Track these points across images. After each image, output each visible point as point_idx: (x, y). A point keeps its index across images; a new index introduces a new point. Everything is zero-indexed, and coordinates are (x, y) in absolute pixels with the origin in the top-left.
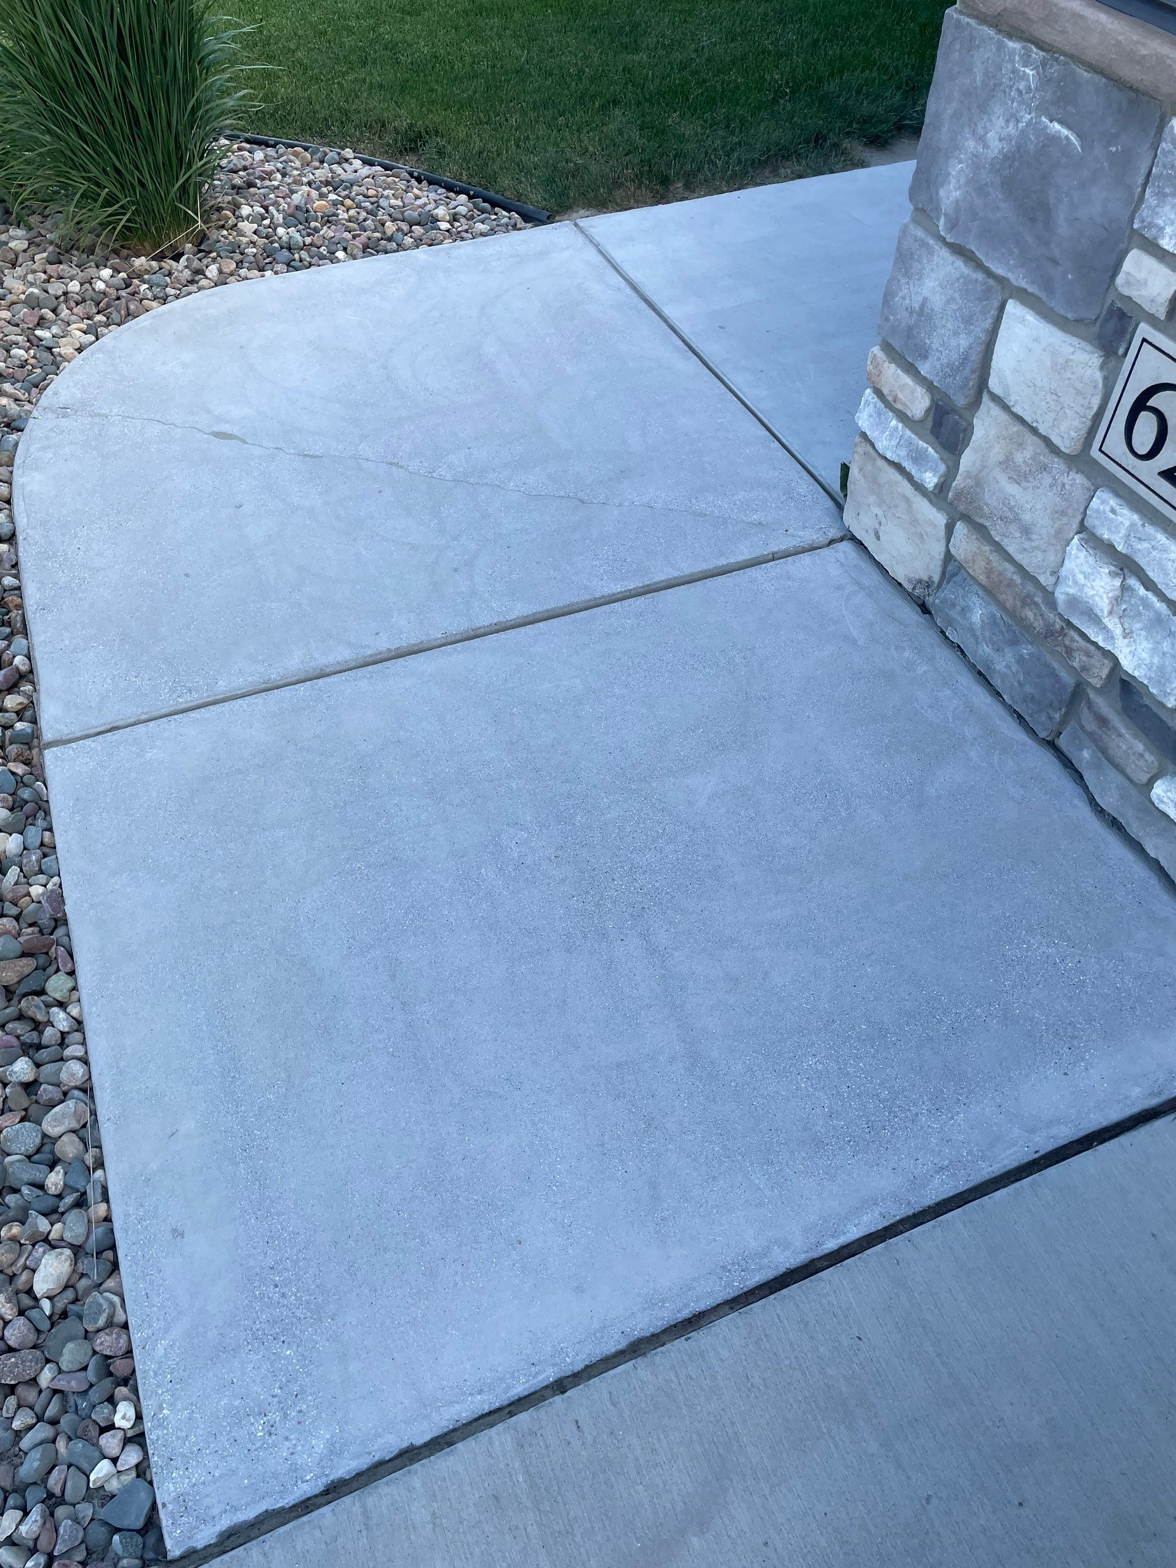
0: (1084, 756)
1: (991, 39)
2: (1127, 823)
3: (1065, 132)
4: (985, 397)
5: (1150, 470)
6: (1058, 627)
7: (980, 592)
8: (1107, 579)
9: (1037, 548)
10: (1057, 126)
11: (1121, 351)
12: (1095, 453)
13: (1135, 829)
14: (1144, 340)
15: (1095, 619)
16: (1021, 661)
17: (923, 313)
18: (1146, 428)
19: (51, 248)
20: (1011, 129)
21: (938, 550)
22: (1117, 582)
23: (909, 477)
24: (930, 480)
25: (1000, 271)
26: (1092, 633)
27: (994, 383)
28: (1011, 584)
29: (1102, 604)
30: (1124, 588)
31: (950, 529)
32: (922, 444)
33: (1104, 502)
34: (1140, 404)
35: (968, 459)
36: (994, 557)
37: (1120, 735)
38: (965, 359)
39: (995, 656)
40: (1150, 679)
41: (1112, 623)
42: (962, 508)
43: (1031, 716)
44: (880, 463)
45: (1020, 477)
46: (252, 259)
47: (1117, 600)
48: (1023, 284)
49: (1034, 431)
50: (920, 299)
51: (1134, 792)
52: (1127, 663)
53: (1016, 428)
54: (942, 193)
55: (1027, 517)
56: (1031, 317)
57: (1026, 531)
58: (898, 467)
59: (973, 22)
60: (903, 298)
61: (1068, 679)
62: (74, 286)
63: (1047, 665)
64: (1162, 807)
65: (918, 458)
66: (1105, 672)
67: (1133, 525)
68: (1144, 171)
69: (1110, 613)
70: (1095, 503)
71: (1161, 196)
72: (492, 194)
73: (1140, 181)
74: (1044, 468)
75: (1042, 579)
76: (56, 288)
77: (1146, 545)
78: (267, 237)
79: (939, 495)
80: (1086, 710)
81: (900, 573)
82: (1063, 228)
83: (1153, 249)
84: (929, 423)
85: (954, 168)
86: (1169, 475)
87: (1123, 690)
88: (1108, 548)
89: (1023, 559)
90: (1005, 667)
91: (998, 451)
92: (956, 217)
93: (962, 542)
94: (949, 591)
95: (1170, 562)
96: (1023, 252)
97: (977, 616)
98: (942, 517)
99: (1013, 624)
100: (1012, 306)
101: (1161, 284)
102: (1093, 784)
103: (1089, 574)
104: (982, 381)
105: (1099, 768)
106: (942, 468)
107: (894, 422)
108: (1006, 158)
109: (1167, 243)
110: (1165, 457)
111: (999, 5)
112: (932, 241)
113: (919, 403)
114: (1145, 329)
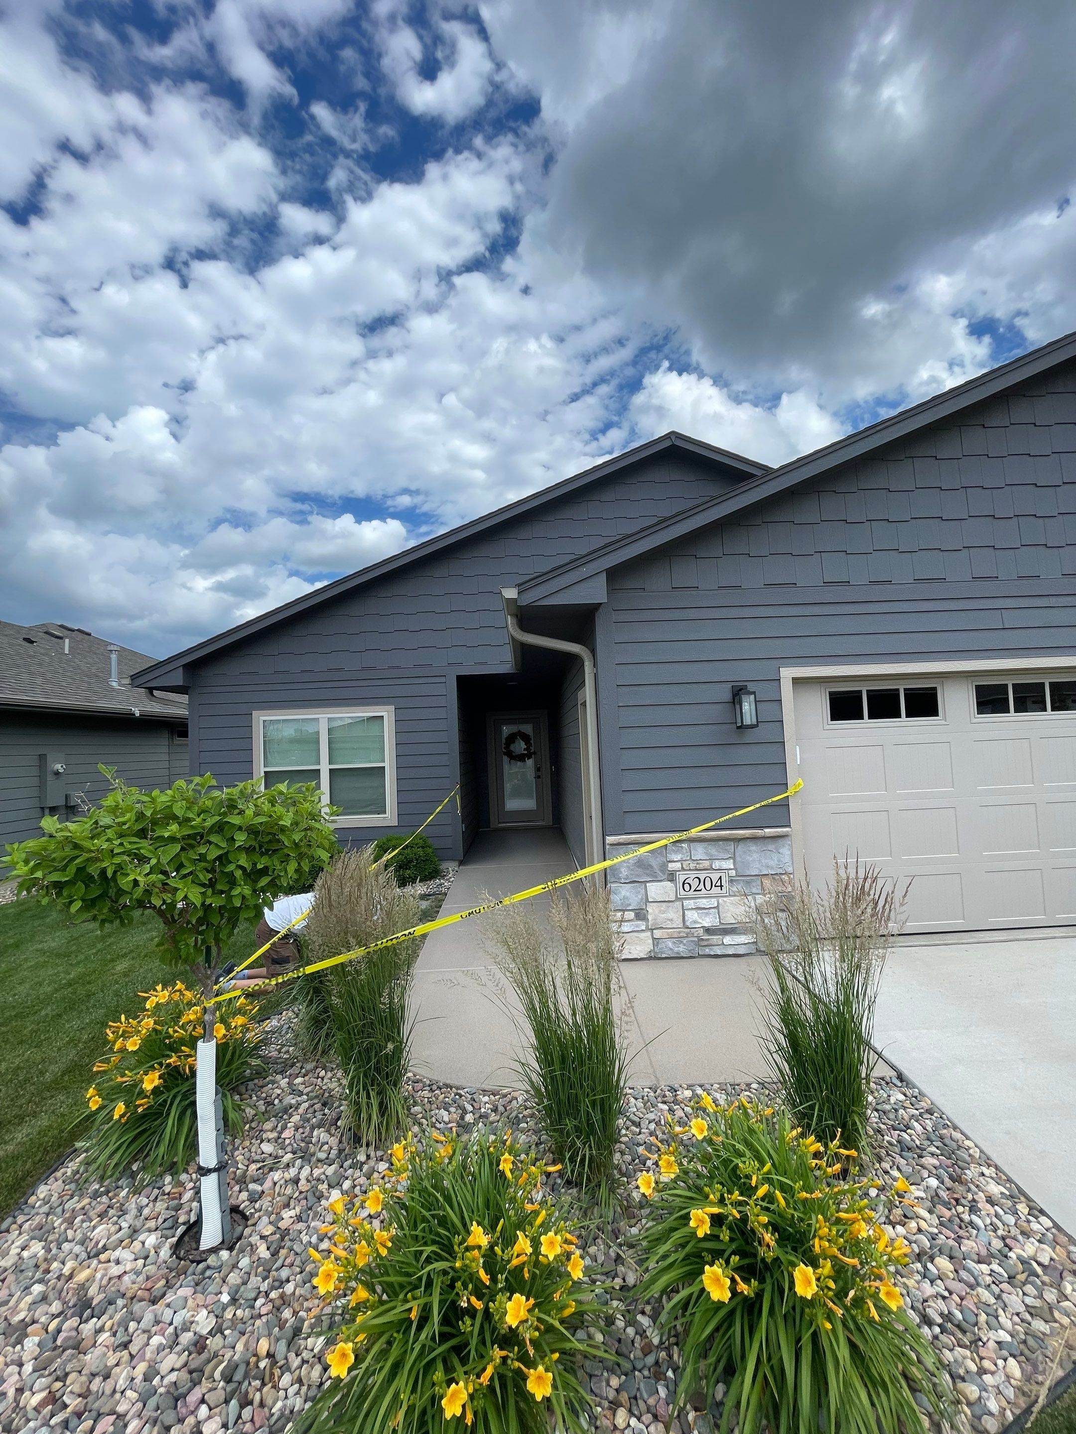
0: (707, 951)
1: (624, 847)
2: (724, 953)
4: (649, 904)
5: (691, 892)
6: (689, 931)
7: (666, 941)
9: (676, 921)
10: (646, 854)
11: (675, 879)
12: (679, 896)
13: (728, 953)
14: (679, 875)
15: (697, 922)
16: (684, 945)
17: (626, 898)
18: (687, 887)
22: (697, 913)
23: (637, 931)
24: (644, 928)
25: (643, 881)
26: (696, 926)
27: (650, 900)
28: (674, 932)
29: (697, 919)
31: (652, 934)
32: (636, 923)
33: (686, 903)
34: (684, 884)
35: (650, 917)
36: (667, 931)
37: (712, 939)
38: (642, 899)
39: (679, 951)
40: (711, 924)
41: (700, 921)
42: (653, 928)
43: (691, 955)
44: (626, 935)
45: (664, 912)
47: (698, 916)
48: (649, 880)
49: (664, 902)
50: (623, 896)
51: (720, 947)
52: (706, 925)
53: (659, 904)
54: (620, 875)
55: (671, 917)
56: (653, 884)
57: (671, 920)
58: (632, 932)
59: (617, 847)
60: (617, 899)
61: (697, 939)
63: (691, 942)
64: (727, 944)
65: (637, 926)
67: (694, 902)
68: (665, 853)
69: (699, 919)
70: (684, 904)
71: (671, 854)
74: (669, 906)
77: (698, 903)
79: (647, 929)
80: (702, 942)
81: (642, 955)
82: (656, 868)
83: (673, 861)
84: (636, 918)
85: (623, 870)
86: (695, 890)
87: (708, 931)
88: (692, 909)
89: (674, 926)
90: (681, 949)
91: (657, 911)
92: (627, 877)
93: (658, 934)
94: (660, 946)
95: (703, 903)
96: (648, 875)
97: (670, 945)
98: (649, 934)
99: (679, 939)
100: (648, 884)
101: (679, 865)
102: (712, 953)
103: (691, 916)
104: (647, 901)
105: (712, 950)
106: (644, 923)
107: (627, 923)
108: (635, 863)
109: (675, 860)
110: (693, 889)
111: (629, 841)
112: (621, 885)
113: (632, 914)
114: (678, 873)
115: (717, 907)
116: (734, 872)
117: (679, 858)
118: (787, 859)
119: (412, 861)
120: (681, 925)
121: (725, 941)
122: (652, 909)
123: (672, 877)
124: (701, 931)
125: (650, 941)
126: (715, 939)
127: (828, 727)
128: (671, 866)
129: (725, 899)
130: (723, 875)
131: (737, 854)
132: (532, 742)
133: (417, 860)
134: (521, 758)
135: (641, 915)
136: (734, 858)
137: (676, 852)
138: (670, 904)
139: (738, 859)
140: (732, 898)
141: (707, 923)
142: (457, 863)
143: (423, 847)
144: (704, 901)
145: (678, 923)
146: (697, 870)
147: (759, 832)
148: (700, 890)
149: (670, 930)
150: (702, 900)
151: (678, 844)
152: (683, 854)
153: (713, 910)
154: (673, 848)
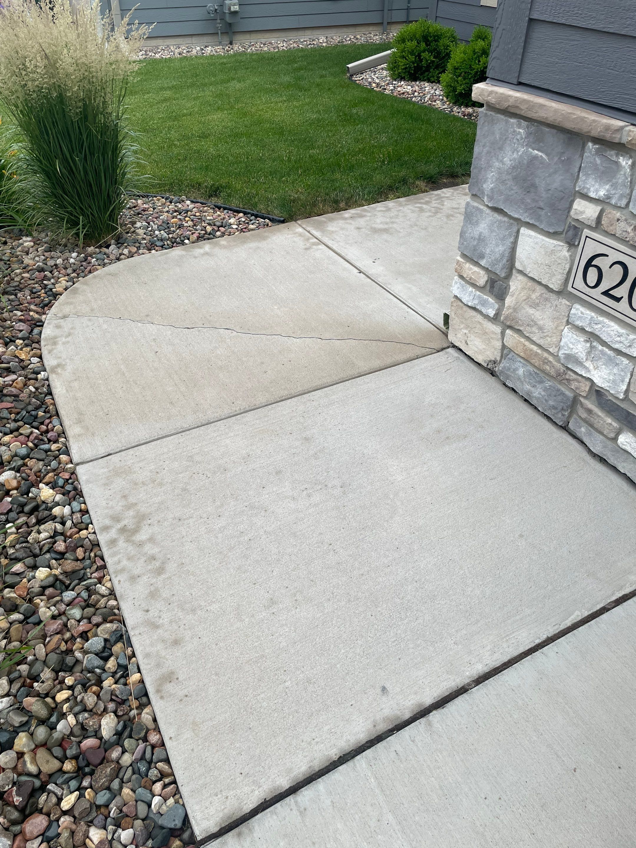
0: (582, 431)
1: (503, 119)
2: (608, 458)
3: (540, 154)
4: (514, 271)
5: (597, 293)
6: (562, 371)
7: (522, 361)
8: (584, 344)
9: (547, 336)
10: (536, 152)
11: (576, 243)
12: (570, 289)
13: (612, 461)
14: (587, 237)
15: (580, 363)
16: (545, 389)
17: (480, 239)
18: (592, 275)
19: (46, 245)
20: (515, 155)
21: (499, 344)
22: (588, 345)
23: (481, 312)
24: (491, 313)
25: (516, 216)
26: (578, 370)
27: (518, 265)
28: (536, 354)
29: (582, 356)
30: (592, 347)
31: (503, 334)
32: (485, 297)
33: (578, 310)
34: (589, 264)
35: (509, 301)
36: (527, 343)
37: (599, 416)
38: (502, 255)
39: (533, 389)
40: (610, 387)
41: (588, 364)
42: (508, 323)
43: (554, 415)
44: (465, 308)
45: (535, 305)
46: (144, 245)
47: (589, 353)
48: (528, 220)
49: (540, 283)
50: (478, 233)
51: (609, 443)
52: (598, 381)
53: (530, 284)
54: (484, 186)
55: (541, 323)
56: (532, 233)
57: (541, 329)
58: (474, 309)
59: (493, 113)
60: (470, 233)
61: (570, 395)
62: (59, 261)
63: (558, 390)
64: (624, 447)
65: (484, 303)
66: (587, 389)
67: (592, 317)
68: (578, 166)
69: (587, 359)
70: (573, 311)
71: (587, 175)
72: (255, 213)
73: (577, 170)
74: (547, 299)
75: (551, 350)
76: (51, 263)
77: (600, 326)
78: (150, 235)
79: (495, 319)
80: (580, 408)
81: (479, 359)
82: (543, 194)
83: (585, 197)
84: (488, 288)
86: (606, 293)
87: (597, 395)
88: (582, 330)
89: (541, 342)
90: (537, 393)
91: (523, 295)
92: (493, 195)
93: (511, 338)
94: (509, 363)
95: (611, 331)
97: (523, 371)
98: (498, 329)
99: (538, 373)
100: (523, 230)
101: (593, 213)
102: (589, 443)
103: (575, 343)
104: (513, 265)
105: (590, 434)
106: (497, 306)
107: (471, 289)
108: (514, 168)
109: (592, 195)
110: (603, 286)
111: (506, 105)
112: (482, 207)
113: (482, 278)
114: (586, 232)
117: (602, 193)
121: (621, 439)
123: (571, 234)
124: (585, 387)
126: (604, 420)
128: (579, 208)
135: (497, 286)
138: (551, 296)
141: (602, 378)
144: (614, 327)
145: (550, 341)
148: (618, 300)
149: (535, 348)
150: (612, 324)
151: (611, 154)
152: (614, 186)
153: (625, 361)
154: (598, 161)
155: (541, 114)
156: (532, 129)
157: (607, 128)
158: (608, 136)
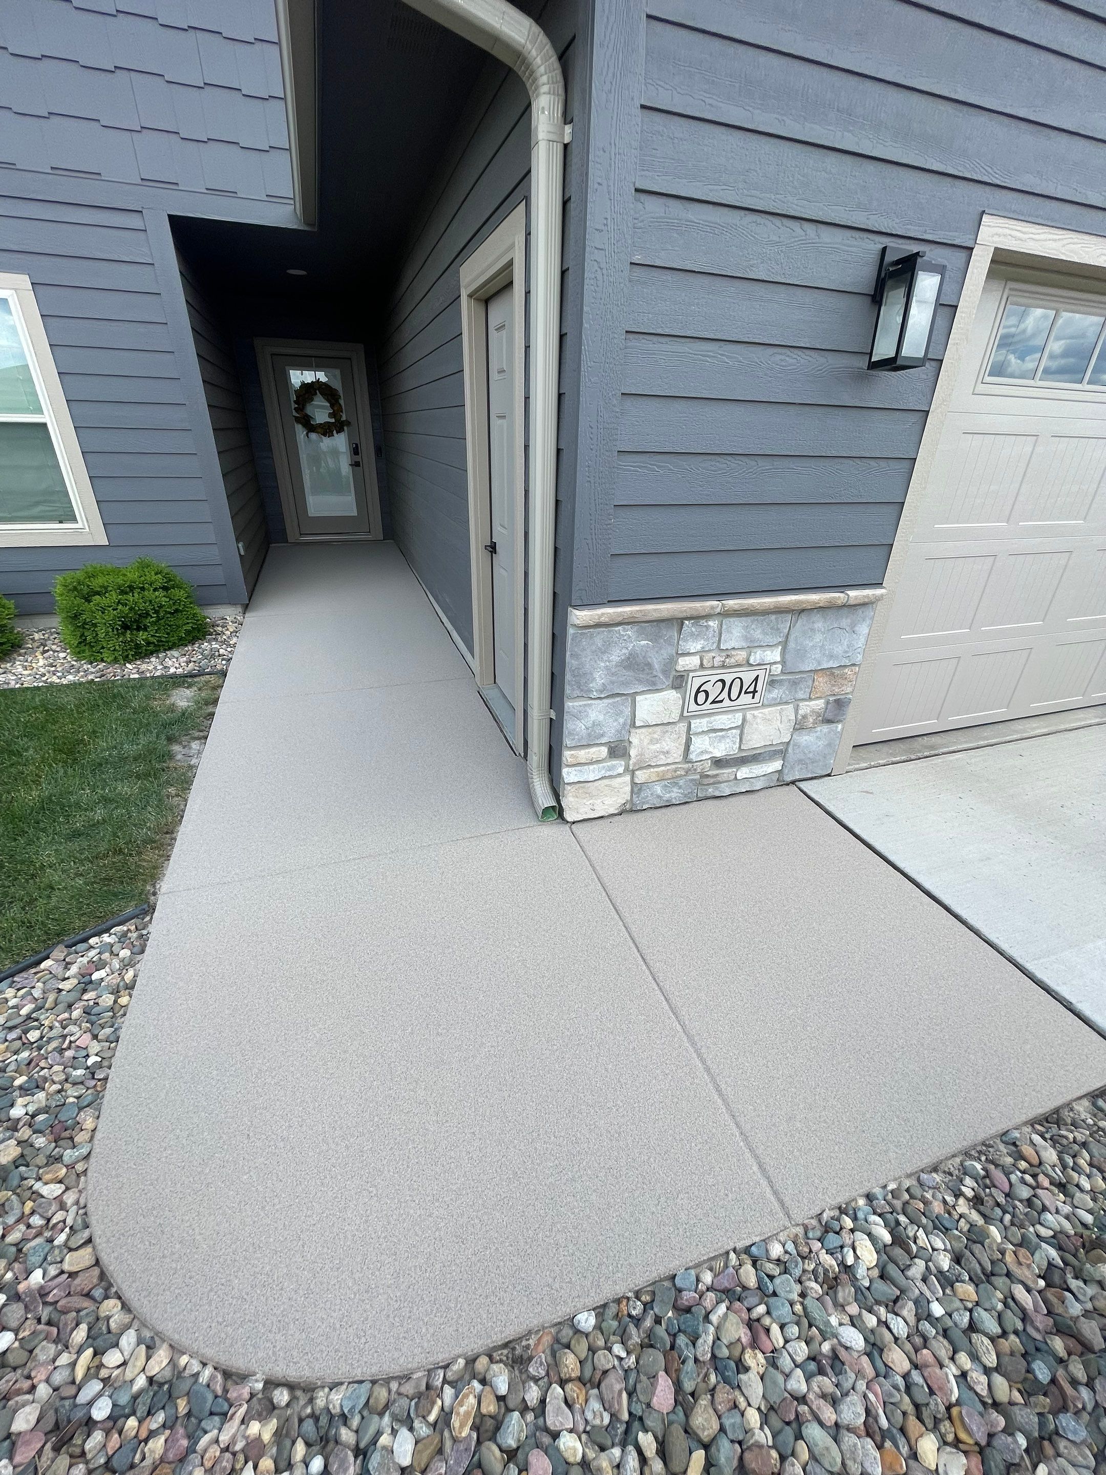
0: (711, 791)
1: (604, 631)
2: (736, 791)
3: (646, 642)
4: (632, 730)
5: (707, 705)
6: (691, 767)
7: (657, 783)
8: (708, 739)
9: (673, 754)
10: (643, 642)
11: (685, 685)
12: (686, 714)
13: (738, 791)
14: (693, 677)
15: (707, 752)
16: (680, 787)
17: (595, 724)
18: (701, 696)
20: (624, 651)
23: (610, 777)
24: (621, 770)
25: (631, 691)
26: (704, 758)
27: (637, 724)
28: (668, 771)
29: (707, 747)
31: (633, 778)
32: (609, 764)
33: (695, 723)
34: (698, 692)
35: (633, 752)
36: (656, 770)
37: (721, 774)
38: (625, 724)
39: (670, 795)
41: (711, 749)
42: (637, 768)
43: (687, 799)
44: (592, 784)
45: (657, 741)
47: (710, 742)
48: (642, 689)
49: (662, 724)
50: (592, 722)
51: (732, 783)
52: (717, 755)
53: (650, 730)
55: (666, 749)
56: (648, 696)
57: (666, 753)
58: (602, 778)
60: (581, 727)
61: (697, 777)
63: (690, 780)
64: (742, 777)
65: (610, 769)
67: (707, 721)
68: (678, 638)
69: (710, 747)
70: (693, 726)
71: (686, 641)
74: (665, 732)
75: (678, 760)
77: (714, 723)
79: (627, 771)
80: (707, 779)
81: (613, 811)
82: (657, 666)
83: (688, 654)
84: (610, 755)
85: (597, 675)
86: (714, 702)
87: (718, 763)
88: (703, 732)
89: (669, 761)
90: (675, 795)
91: (646, 741)
92: (604, 688)
93: (641, 776)
94: (642, 795)
95: (722, 721)
96: (640, 681)
97: (658, 789)
98: (628, 778)
99: (672, 781)
100: (638, 698)
101: (695, 661)
102: (717, 794)
103: (699, 744)
104: (633, 725)
105: (717, 788)
106: (623, 763)
107: (591, 767)
108: (623, 660)
109: (692, 651)
110: (710, 699)
111: (620, 619)
112: (590, 702)
113: (604, 751)
114: (691, 674)
115: (742, 727)
116: (779, 667)
117: (699, 647)
118: (860, 643)
119: (147, 615)
120: (680, 759)
121: (740, 775)
122: (638, 742)
123: (679, 682)
124: (709, 764)
125: (628, 789)
126: (727, 772)
127: (981, 388)
128: (684, 663)
129: (756, 712)
130: (761, 673)
131: (792, 638)
132: (342, 402)
133: (157, 612)
134: (326, 430)
135: (618, 750)
136: (785, 644)
137: (694, 637)
138: (669, 728)
139: (792, 645)
140: (766, 710)
141: (719, 752)
142: (240, 609)
143: (165, 589)
144: (724, 717)
145: (677, 755)
146: (723, 666)
147: (837, 596)
148: (721, 701)
149: (663, 768)
150: (720, 717)
151: (703, 622)
152: (708, 639)
153: (734, 731)
154: (693, 629)
155: (656, 615)
156: (636, 628)
157: (712, 608)
158: (712, 612)
